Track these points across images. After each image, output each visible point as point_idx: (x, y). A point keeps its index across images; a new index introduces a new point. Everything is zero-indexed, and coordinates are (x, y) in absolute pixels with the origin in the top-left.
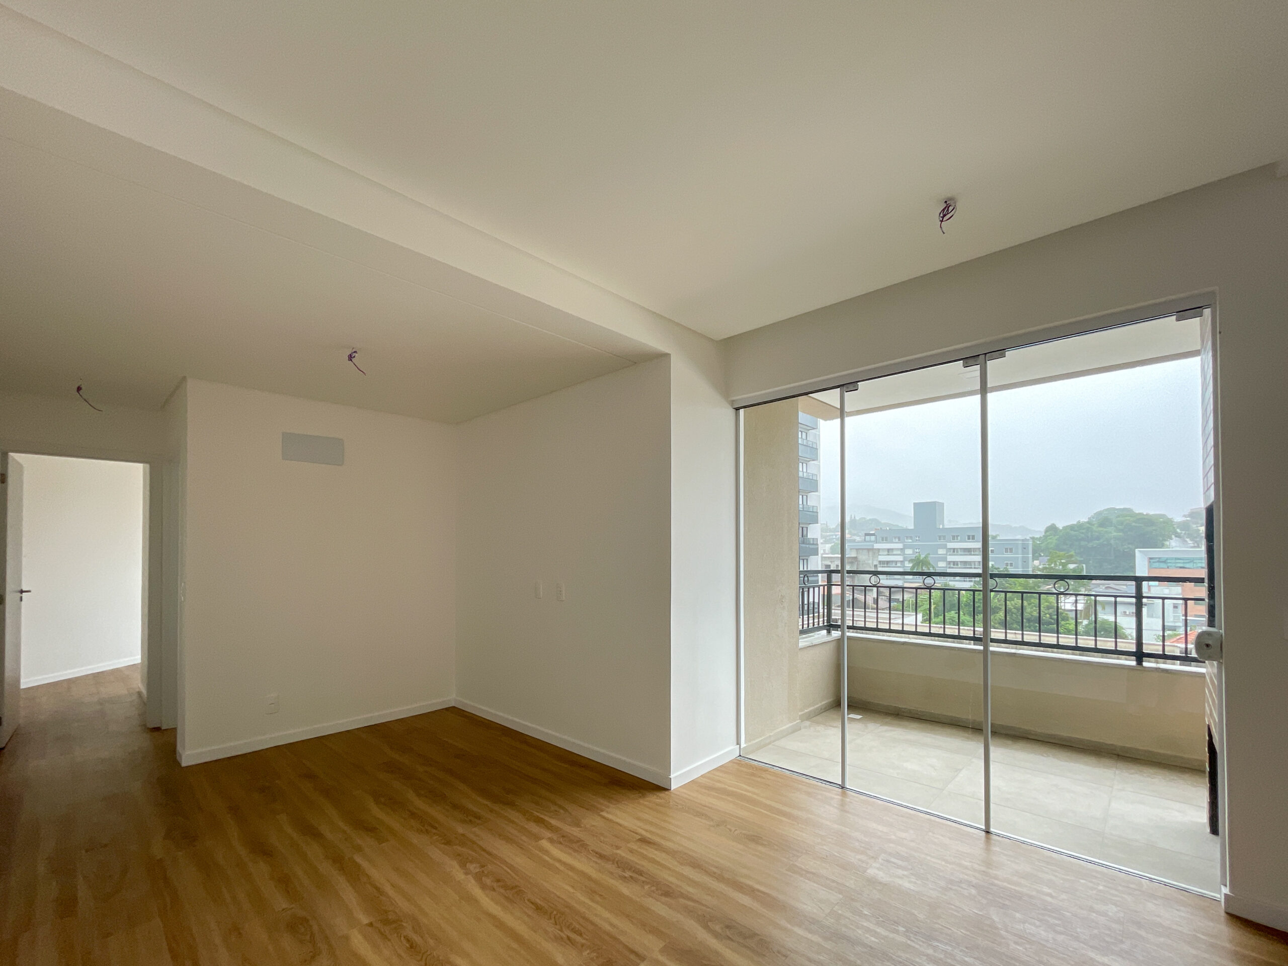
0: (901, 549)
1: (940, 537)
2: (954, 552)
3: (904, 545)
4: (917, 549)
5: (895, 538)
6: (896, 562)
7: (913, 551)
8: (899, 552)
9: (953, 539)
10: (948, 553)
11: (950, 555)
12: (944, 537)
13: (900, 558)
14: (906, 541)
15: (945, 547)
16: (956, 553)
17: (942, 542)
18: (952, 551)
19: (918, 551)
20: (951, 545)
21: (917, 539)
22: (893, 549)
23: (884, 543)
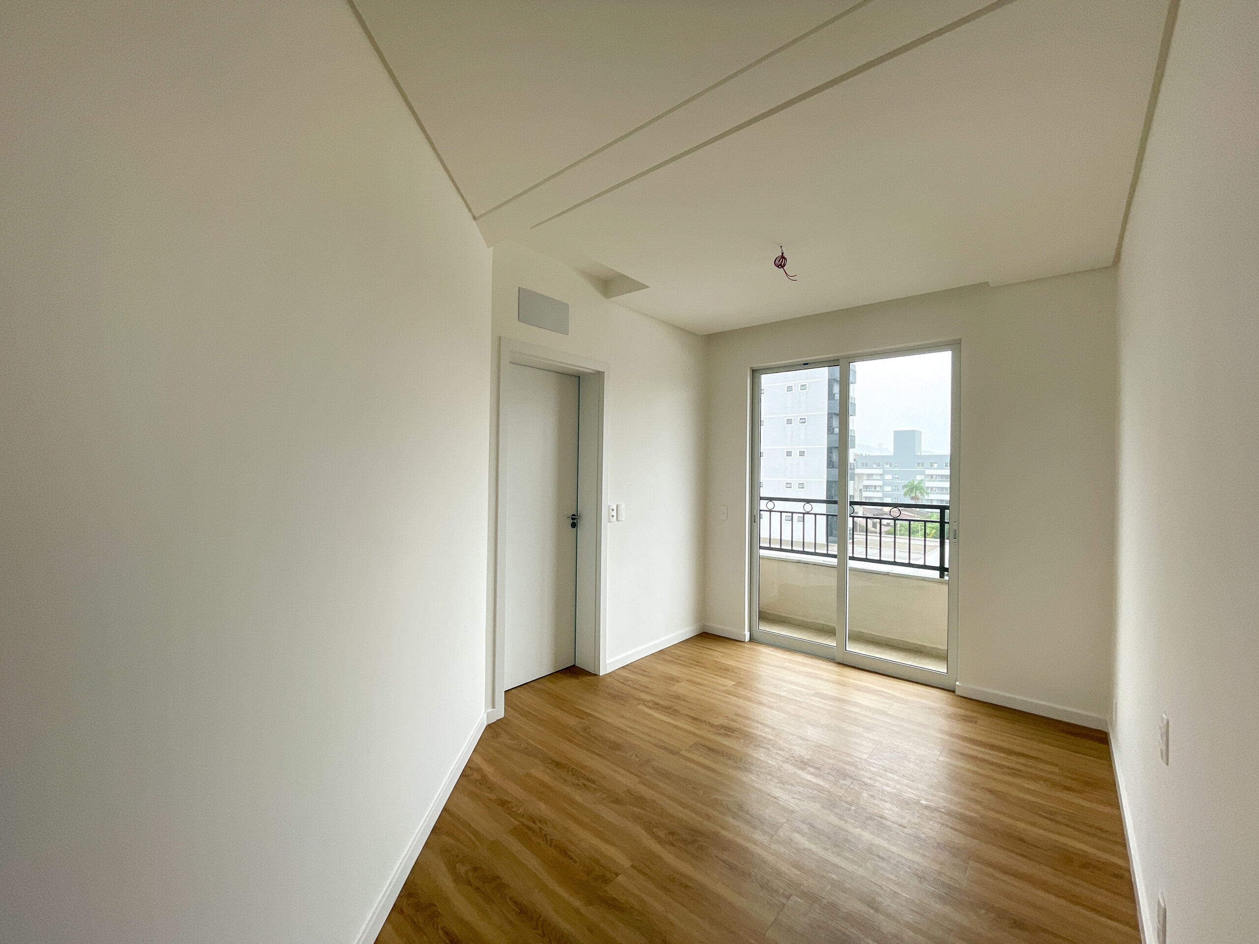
0: (881, 474)
1: (918, 464)
2: (932, 478)
3: (884, 471)
4: (896, 475)
5: (875, 463)
6: (875, 487)
7: (893, 477)
8: (878, 478)
9: (931, 466)
10: (926, 479)
11: (928, 481)
12: (923, 464)
13: (880, 483)
14: (885, 466)
15: (923, 473)
16: (933, 479)
17: (920, 469)
18: (930, 477)
19: (897, 476)
20: (928, 472)
21: (897, 465)
22: (872, 474)
23: (865, 468)
